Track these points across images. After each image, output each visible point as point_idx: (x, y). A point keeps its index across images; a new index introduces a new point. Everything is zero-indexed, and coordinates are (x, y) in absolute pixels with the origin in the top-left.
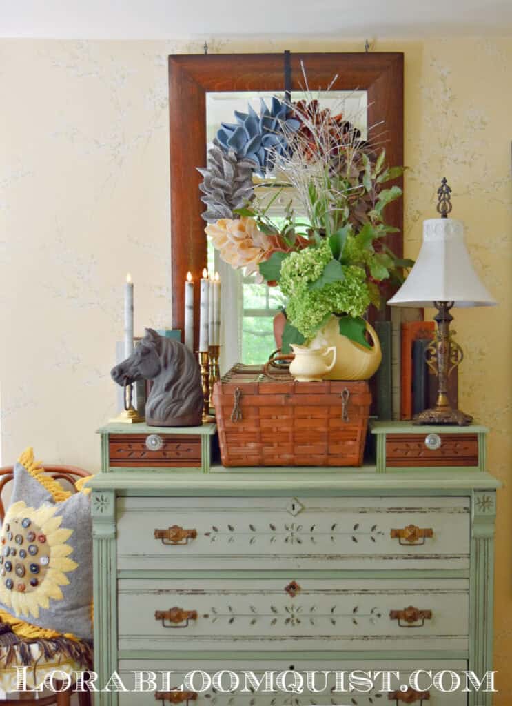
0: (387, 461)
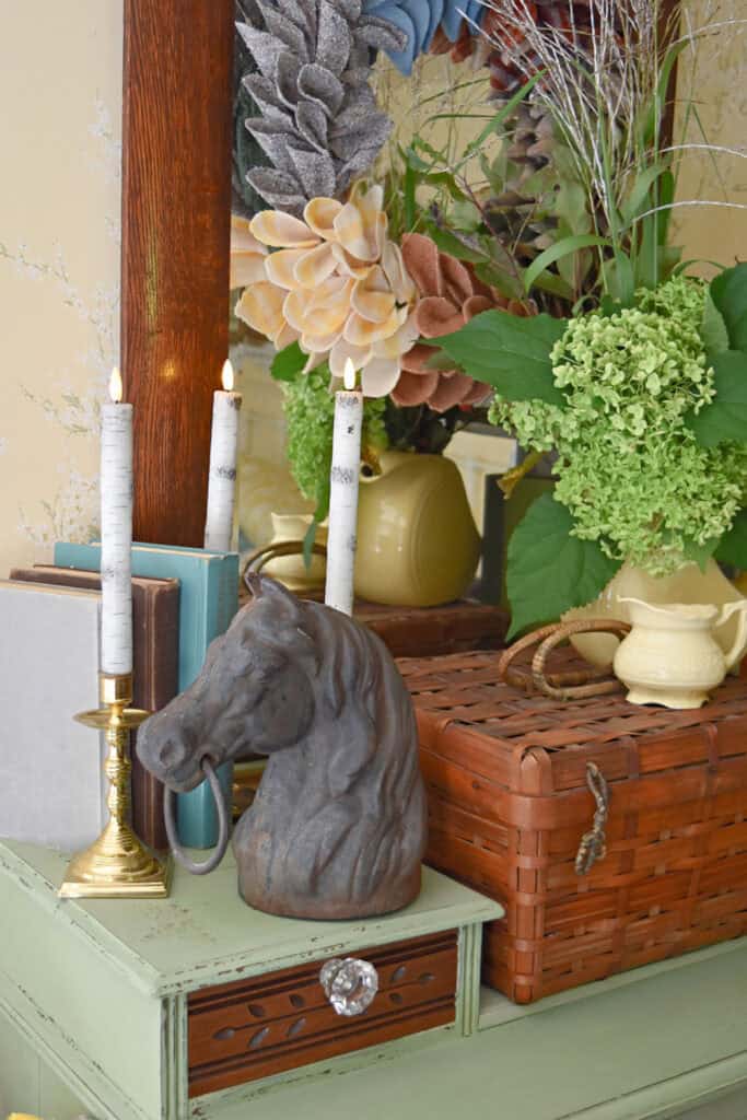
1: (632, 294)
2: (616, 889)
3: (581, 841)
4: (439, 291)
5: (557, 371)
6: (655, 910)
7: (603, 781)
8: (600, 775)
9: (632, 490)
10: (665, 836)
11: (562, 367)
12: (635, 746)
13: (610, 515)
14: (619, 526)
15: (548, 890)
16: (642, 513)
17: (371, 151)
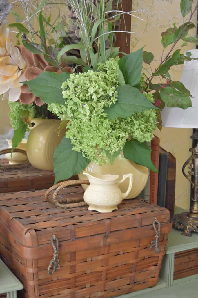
0: (174, 275)
1: (96, 65)
2: (70, 279)
3: (49, 263)
4: (35, 64)
5: (63, 93)
6: (88, 286)
7: (57, 242)
8: (57, 239)
9: (88, 134)
10: (89, 259)
11: (65, 91)
12: (73, 229)
13: (83, 143)
14: (85, 147)
15: (39, 280)
16: (92, 142)
17: (3, 16)
